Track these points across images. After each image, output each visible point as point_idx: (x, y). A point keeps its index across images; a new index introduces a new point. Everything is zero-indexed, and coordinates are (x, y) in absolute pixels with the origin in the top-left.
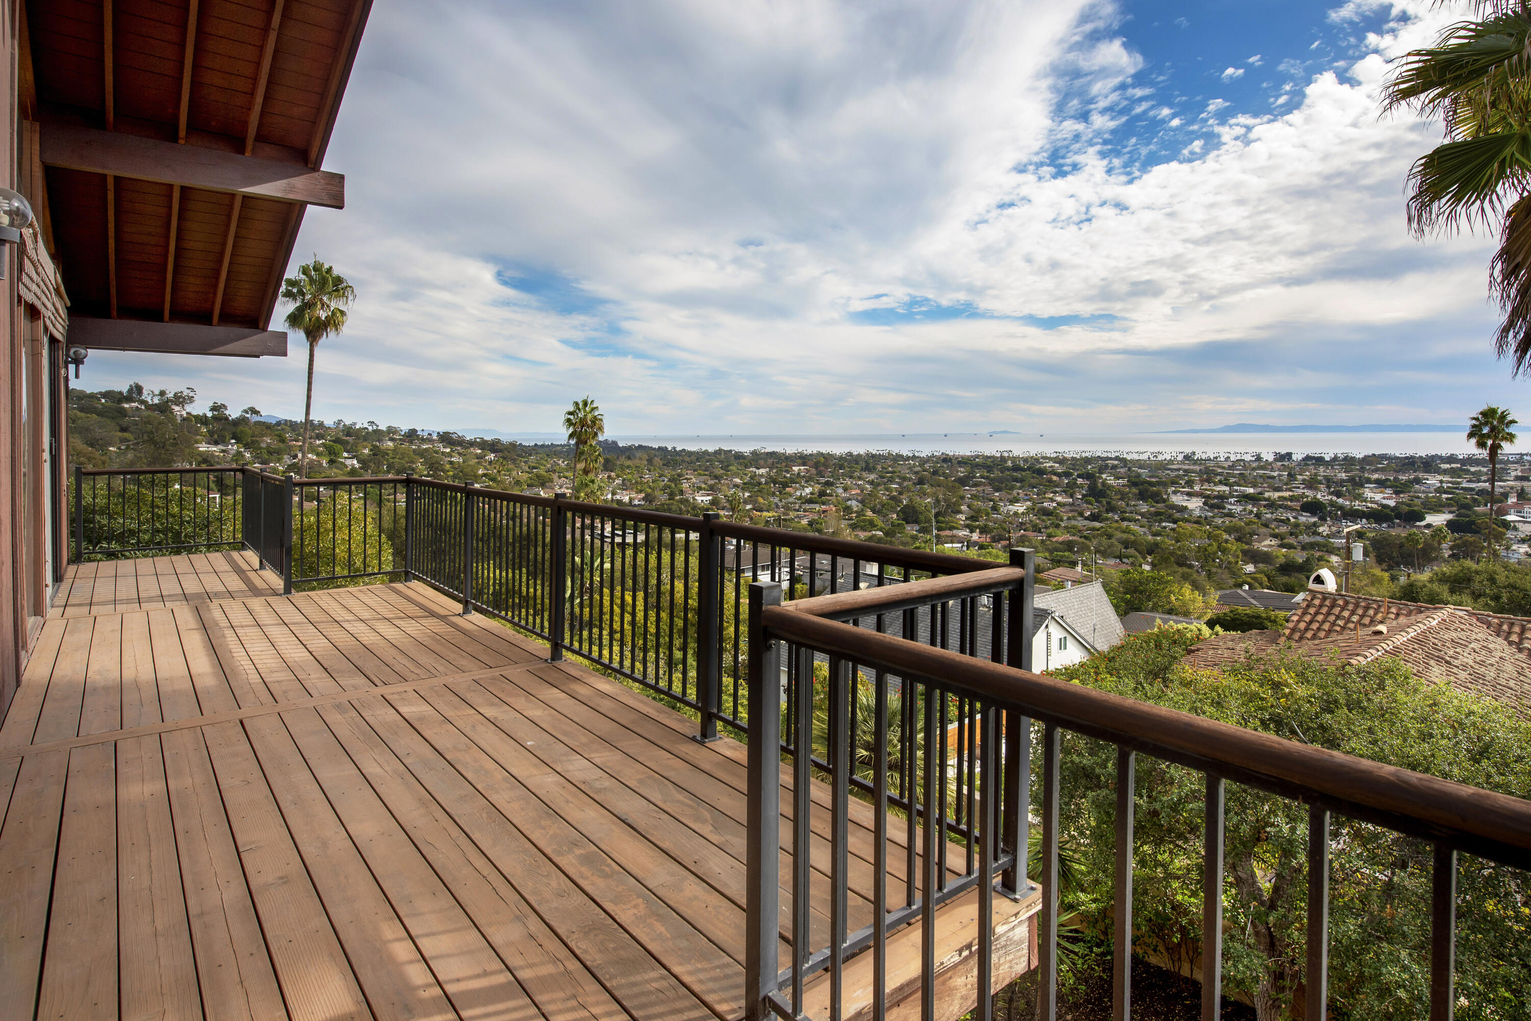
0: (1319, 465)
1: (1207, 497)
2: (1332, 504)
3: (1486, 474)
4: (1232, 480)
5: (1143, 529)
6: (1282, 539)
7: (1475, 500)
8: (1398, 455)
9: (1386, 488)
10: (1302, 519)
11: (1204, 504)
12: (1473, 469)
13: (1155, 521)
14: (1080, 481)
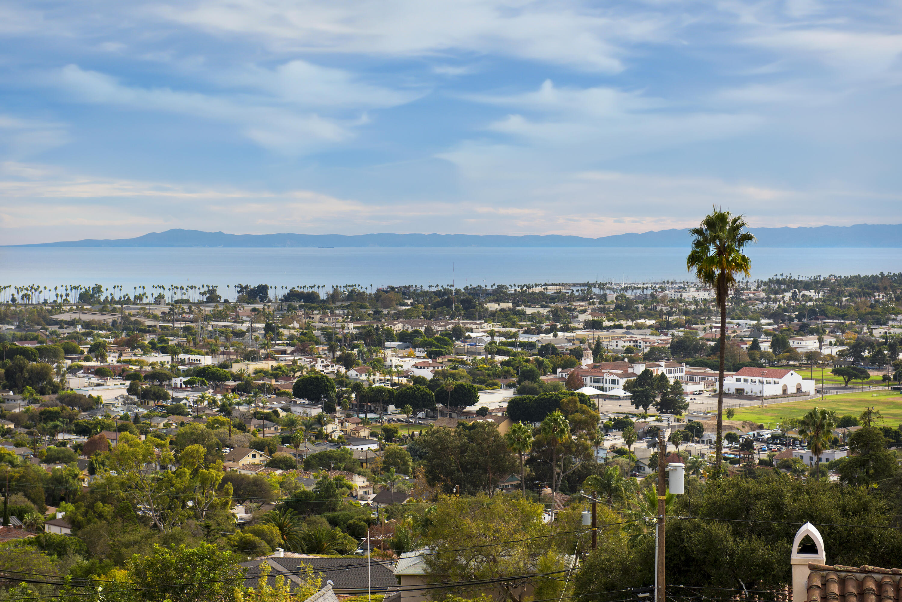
0: (312, 309)
1: (134, 377)
2: (342, 381)
3: (548, 319)
4: (173, 342)
5: (21, 450)
6: (271, 452)
7: (540, 364)
8: (426, 288)
9: (415, 347)
10: (298, 411)
11: (131, 390)
12: (529, 311)
13: (44, 432)
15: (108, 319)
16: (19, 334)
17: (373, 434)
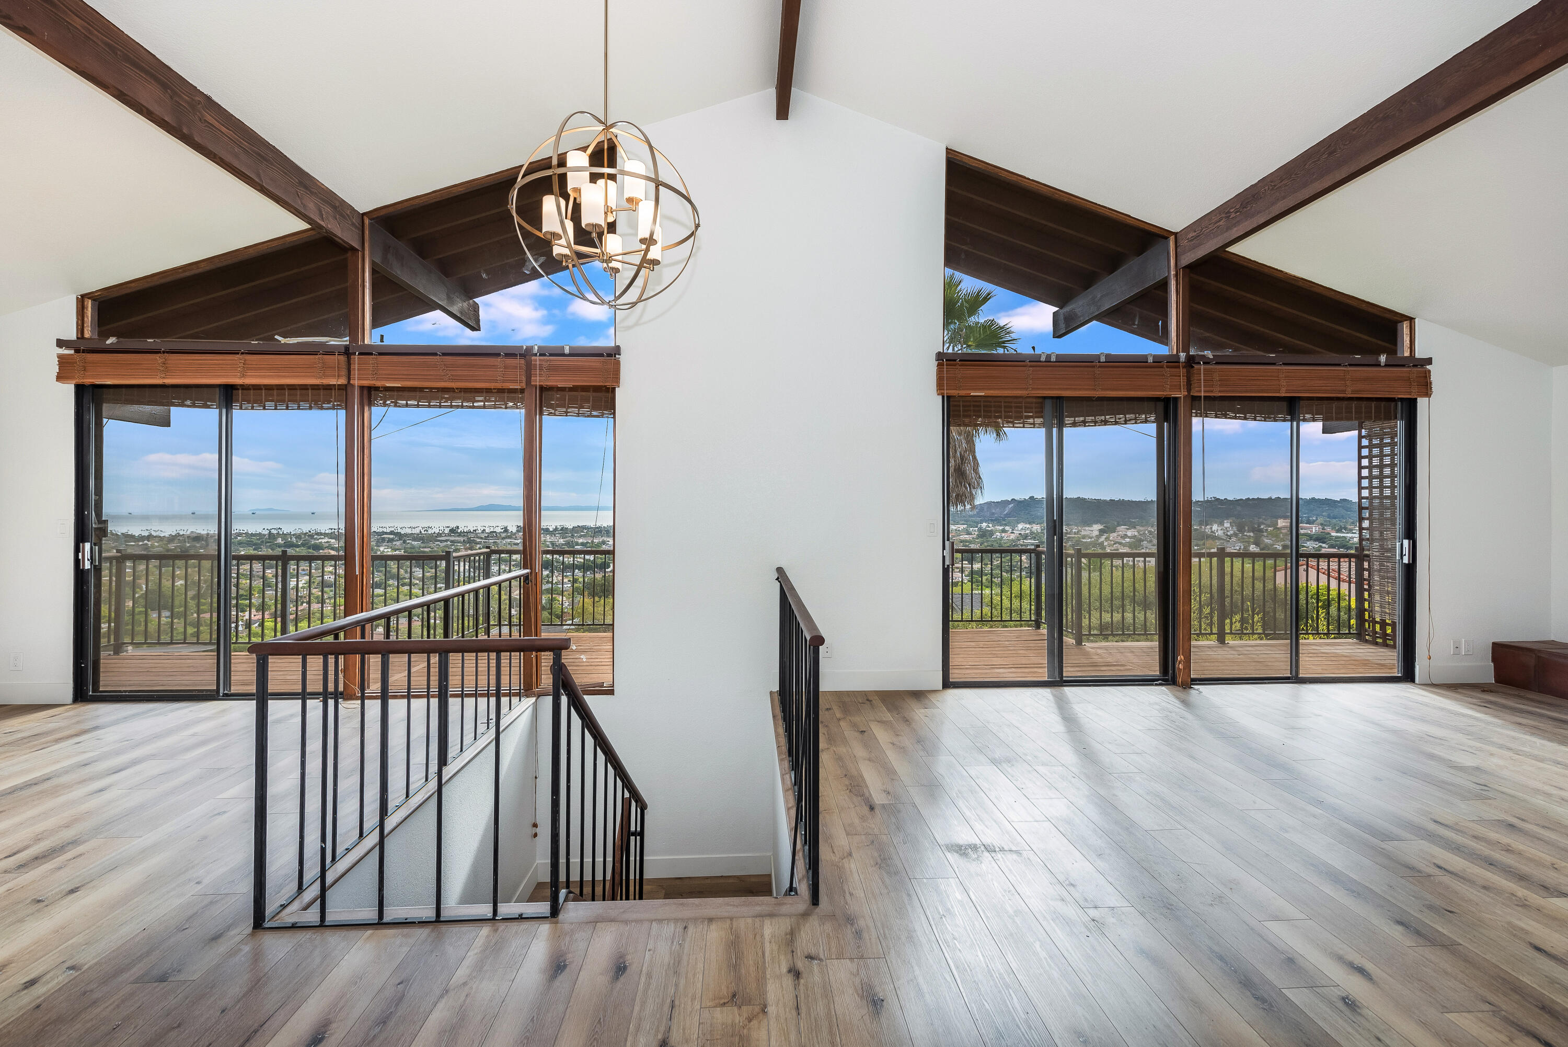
15: (462, 539)
16: (422, 545)
17: (569, 581)
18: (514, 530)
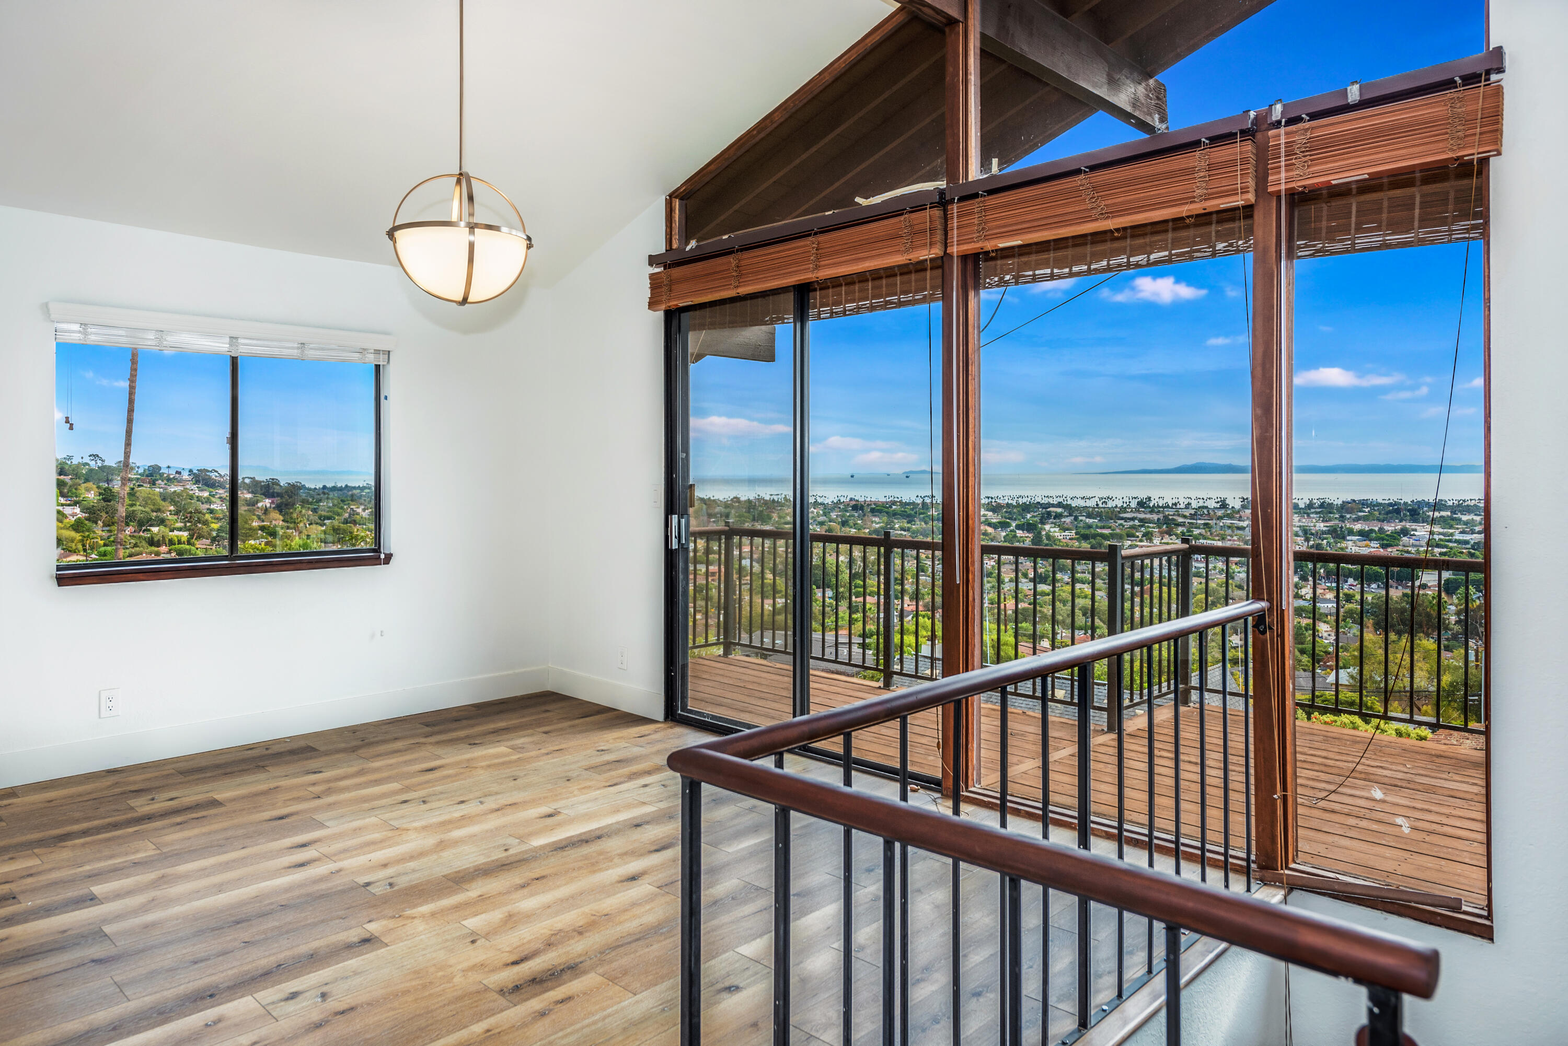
4: (1196, 532)
8: (1380, 501)
9: (1370, 540)
12: (1465, 518)
14: (1019, 533)
15: (1155, 517)
16: (1099, 524)
18: (1237, 505)
